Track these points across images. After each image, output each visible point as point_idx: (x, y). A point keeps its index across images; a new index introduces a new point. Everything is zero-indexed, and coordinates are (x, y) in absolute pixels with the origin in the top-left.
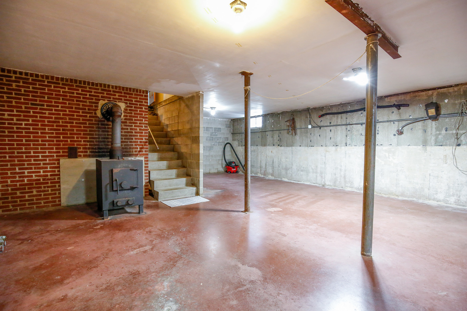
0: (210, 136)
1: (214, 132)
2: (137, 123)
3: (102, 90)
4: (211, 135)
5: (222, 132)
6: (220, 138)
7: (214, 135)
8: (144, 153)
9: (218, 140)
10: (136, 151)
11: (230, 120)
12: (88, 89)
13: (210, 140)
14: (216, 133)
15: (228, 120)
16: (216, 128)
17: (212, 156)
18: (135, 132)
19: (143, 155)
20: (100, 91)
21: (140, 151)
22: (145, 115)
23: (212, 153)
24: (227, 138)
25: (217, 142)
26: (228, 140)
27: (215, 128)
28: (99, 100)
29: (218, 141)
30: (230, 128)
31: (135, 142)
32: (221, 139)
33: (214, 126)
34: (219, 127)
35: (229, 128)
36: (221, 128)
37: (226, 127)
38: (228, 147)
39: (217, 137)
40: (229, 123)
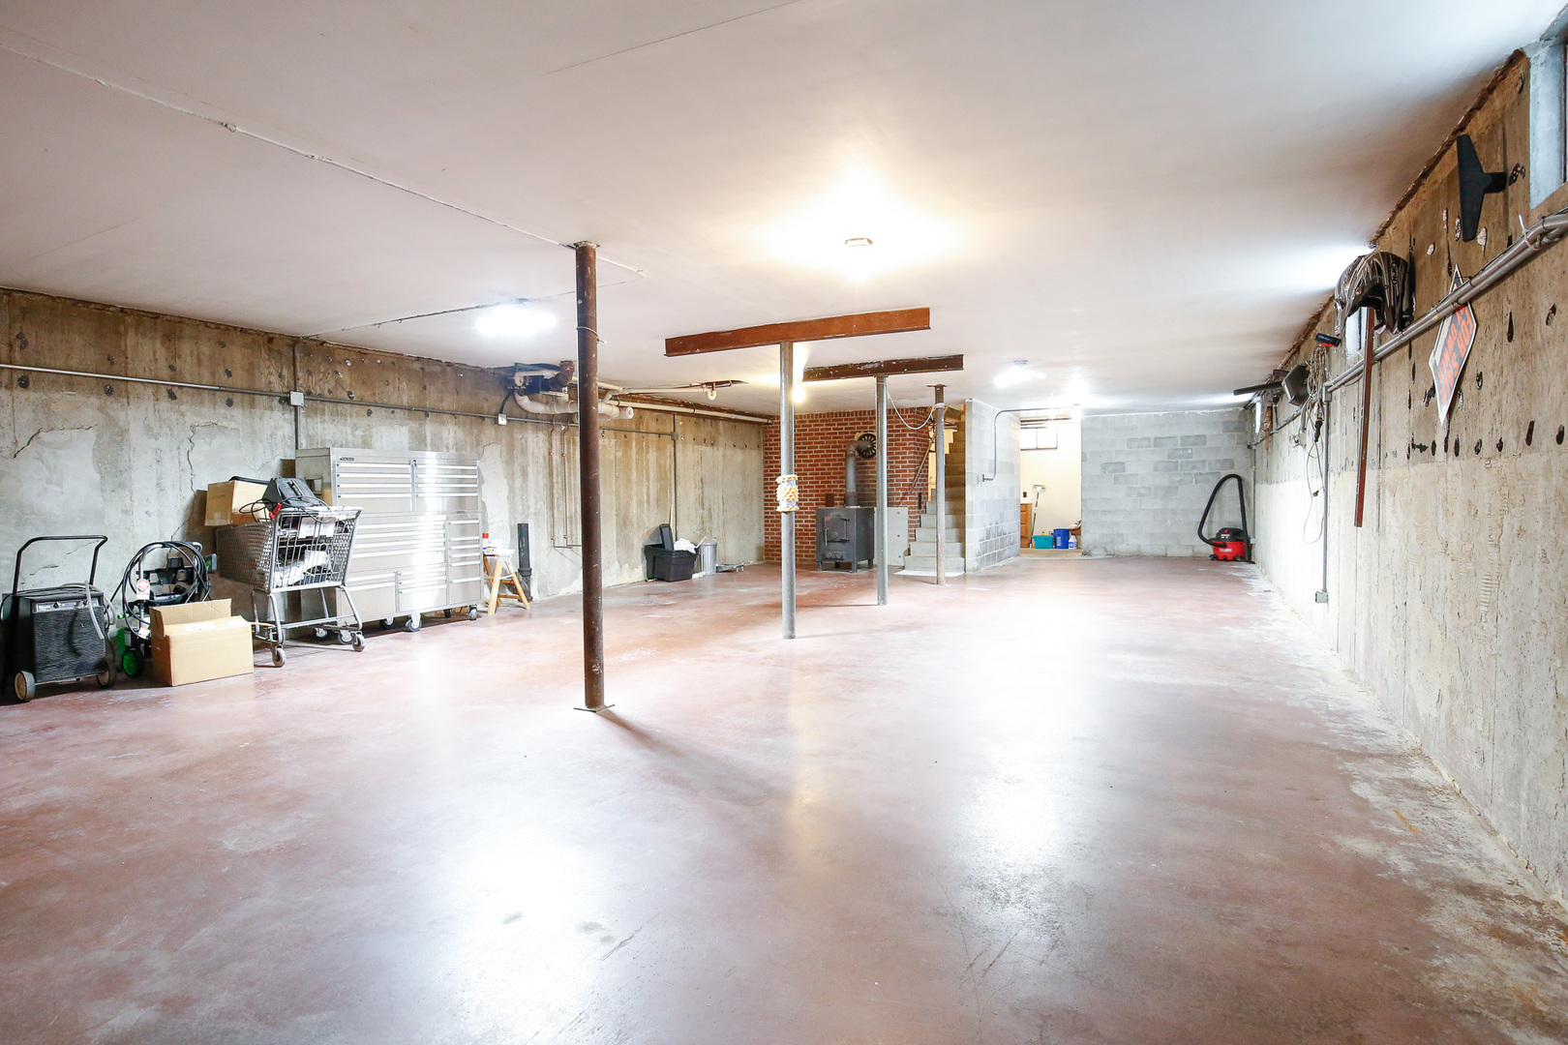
0: (1166, 459)
1: (1180, 447)
2: (898, 458)
3: (858, 419)
4: (1169, 457)
5: (1207, 445)
6: (1203, 462)
7: (1180, 457)
8: (908, 500)
9: (1194, 468)
10: (897, 499)
11: (1242, 409)
12: (844, 421)
13: (1167, 469)
14: (1187, 449)
15: (1231, 409)
16: (1188, 437)
17: (1174, 512)
18: (897, 471)
19: (908, 503)
20: (856, 421)
21: (902, 499)
22: (910, 444)
23: (1173, 504)
24: (1232, 463)
25: (1191, 474)
26: (1232, 467)
27: (1184, 439)
28: (855, 433)
29: (1195, 471)
30: (1241, 433)
31: (896, 485)
32: (1207, 464)
33: (1178, 433)
34: (1200, 431)
35: (1236, 433)
36: (1204, 436)
37: (1227, 429)
38: (1231, 488)
39: (1193, 459)
40: (1235, 418)
